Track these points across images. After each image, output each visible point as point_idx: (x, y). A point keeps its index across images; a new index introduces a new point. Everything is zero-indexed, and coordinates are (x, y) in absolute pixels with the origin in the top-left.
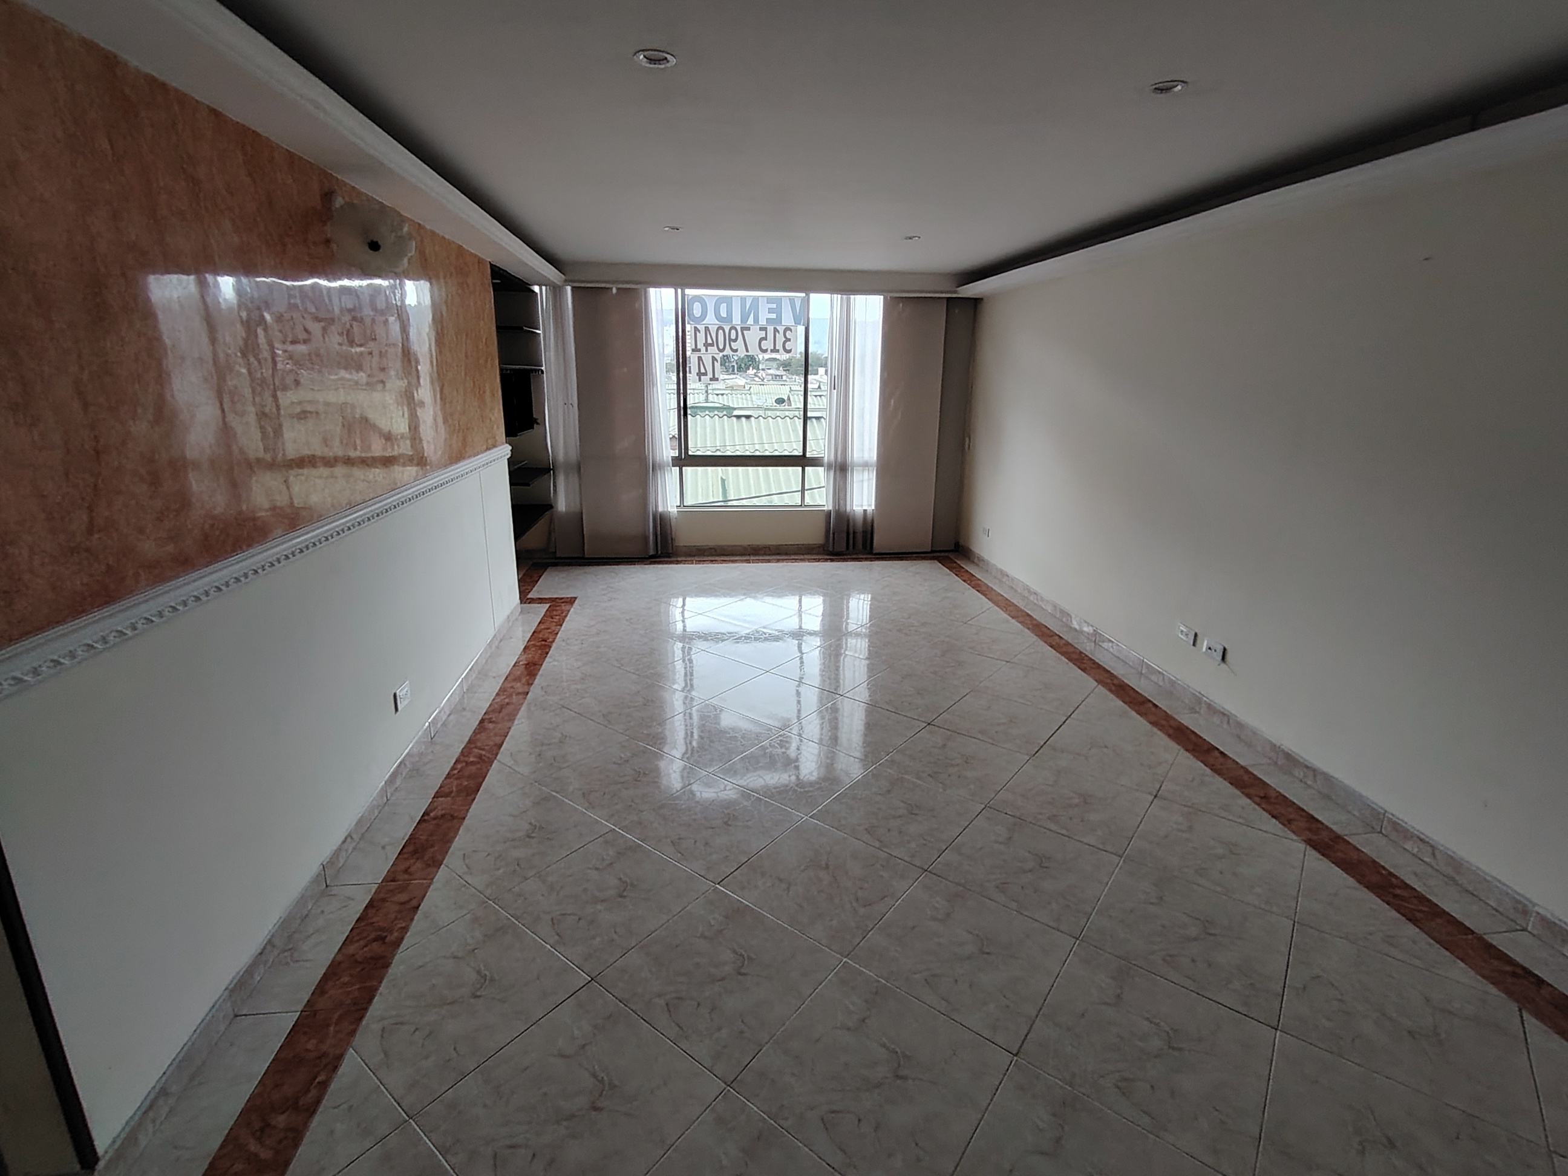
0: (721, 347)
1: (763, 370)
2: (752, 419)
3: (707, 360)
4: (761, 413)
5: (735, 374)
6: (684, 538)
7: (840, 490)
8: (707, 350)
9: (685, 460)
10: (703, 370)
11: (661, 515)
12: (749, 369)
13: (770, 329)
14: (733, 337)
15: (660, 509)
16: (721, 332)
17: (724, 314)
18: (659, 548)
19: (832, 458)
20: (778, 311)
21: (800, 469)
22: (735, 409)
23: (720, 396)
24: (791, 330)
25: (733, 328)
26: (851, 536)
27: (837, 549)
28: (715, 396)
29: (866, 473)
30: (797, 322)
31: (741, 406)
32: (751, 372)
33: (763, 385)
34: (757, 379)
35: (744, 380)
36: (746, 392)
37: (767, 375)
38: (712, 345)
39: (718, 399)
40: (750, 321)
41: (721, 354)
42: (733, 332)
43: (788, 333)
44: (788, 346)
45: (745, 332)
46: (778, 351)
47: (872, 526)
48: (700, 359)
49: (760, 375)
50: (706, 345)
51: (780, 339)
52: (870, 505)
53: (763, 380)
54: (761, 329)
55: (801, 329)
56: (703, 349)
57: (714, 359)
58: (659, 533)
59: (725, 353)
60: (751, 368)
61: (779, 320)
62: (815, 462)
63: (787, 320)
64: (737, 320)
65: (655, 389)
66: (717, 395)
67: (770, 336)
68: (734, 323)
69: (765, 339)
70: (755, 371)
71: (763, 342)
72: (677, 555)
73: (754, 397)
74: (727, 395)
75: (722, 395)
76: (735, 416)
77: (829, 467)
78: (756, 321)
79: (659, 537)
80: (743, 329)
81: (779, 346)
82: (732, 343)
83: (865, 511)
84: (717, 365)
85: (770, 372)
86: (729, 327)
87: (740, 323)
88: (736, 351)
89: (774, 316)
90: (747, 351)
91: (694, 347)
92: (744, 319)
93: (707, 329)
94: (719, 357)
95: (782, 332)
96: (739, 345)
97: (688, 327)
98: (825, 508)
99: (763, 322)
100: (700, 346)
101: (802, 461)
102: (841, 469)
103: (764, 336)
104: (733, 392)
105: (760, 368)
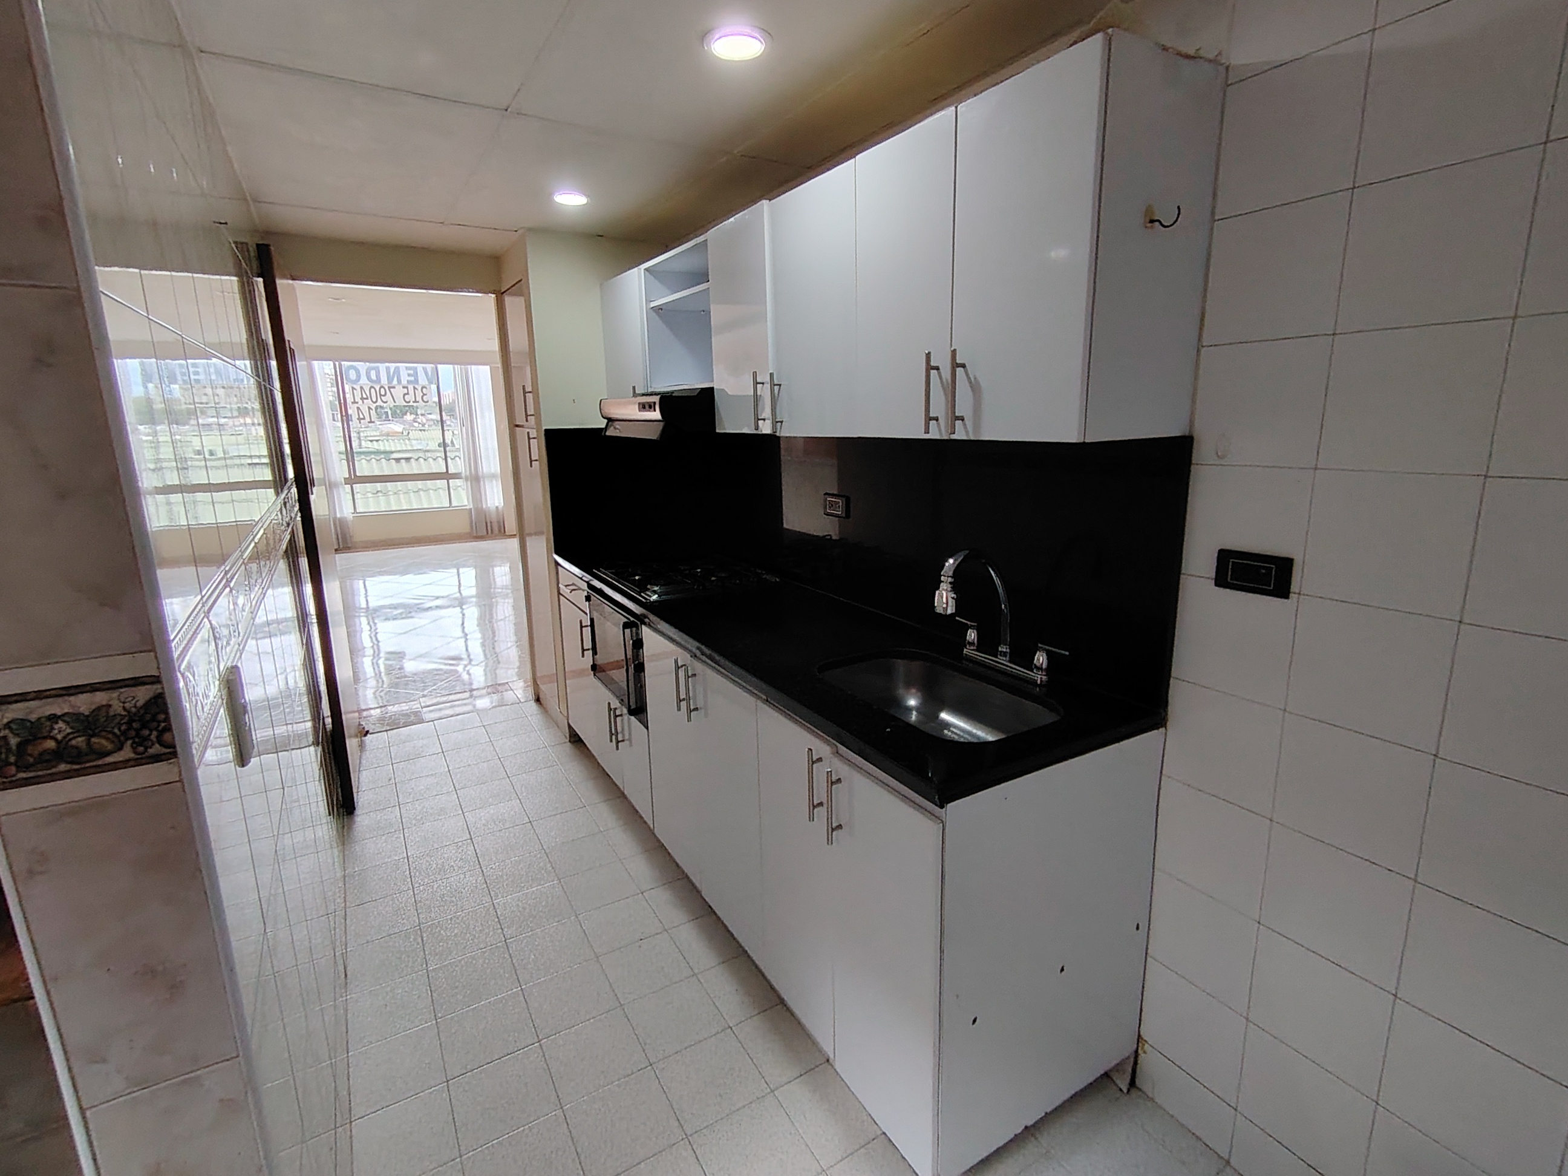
0: (374, 400)
1: (422, 415)
2: (412, 460)
3: (365, 410)
4: (421, 454)
5: (390, 420)
6: (359, 535)
7: (477, 493)
8: (363, 402)
9: (354, 479)
10: (361, 416)
11: (340, 519)
12: (406, 414)
13: (411, 387)
14: (383, 392)
15: (338, 516)
16: (373, 390)
17: (374, 377)
18: (341, 544)
19: (468, 473)
20: (416, 375)
21: (446, 481)
22: (392, 452)
23: (375, 442)
24: (426, 388)
25: (382, 387)
26: (489, 525)
27: (480, 534)
28: (369, 442)
29: (494, 482)
30: (431, 383)
31: (399, 449)
32: (409, 417)
33: (424, 430)
34: (416, 424)
35: (403, 426)
36: (404, 438)
37: (427, 420)
38: (367, 399)
39: (373, 445)
40: (395, 382)
41: (375, 405)
42: (382, 390)
43: (424, 390)
44: (425, 398)
45: (392, 390)
46: (418, 402)
47: (503, 515)
48: (358, 408)
49: (419, 420)
50: (362, 399)
51: (419, 394)
52: (500, 503)
53: (423, 425)
54: (404, 387)
55: (434, 387)
56: (360, 402)
57: (369, 408)
58: (339, 533)
59: (377, 404)
60: (408, 414)
61: (416, 381)
62: (456, 476)
63: (423, 380)
64: (384, 381)
65: (325, 430)
66: (371, 441)
67: (411, 391)
68: (382, 382)
69: (408, 394)
70: (413, 416)
71: (406, 396)
72: (356, 548)
73: (414, 442)
74: (383, 441)
75: (377, 441)
76: (394, 459)
77: (466, 479)
78: (399, 381)
79: (340, 536)
80: (389, 388)
81: (419, 399)
82: (382, 398)
83: (497, 507)
84: (373, 412)
85: (430, 417)
86: (379, 386)
87: (386, 383)
88: (386, 402)
89: (412, 378)
90: (395, 402)
91: (353, 400)
92: (390, 380)
93: (362, 388)
94: (373, 406)
95: (420, 389)
96: (388, 398)
97: (347, 388)
98: (468, 507)
99: (404, 382)
100: (358, 399)
101: (447, 476)
102: (475, 480)
103: (406, 392)
104: (390, 438)
105: (419, 413)
